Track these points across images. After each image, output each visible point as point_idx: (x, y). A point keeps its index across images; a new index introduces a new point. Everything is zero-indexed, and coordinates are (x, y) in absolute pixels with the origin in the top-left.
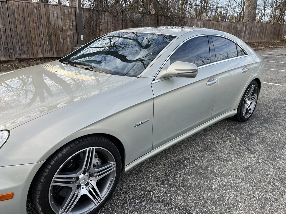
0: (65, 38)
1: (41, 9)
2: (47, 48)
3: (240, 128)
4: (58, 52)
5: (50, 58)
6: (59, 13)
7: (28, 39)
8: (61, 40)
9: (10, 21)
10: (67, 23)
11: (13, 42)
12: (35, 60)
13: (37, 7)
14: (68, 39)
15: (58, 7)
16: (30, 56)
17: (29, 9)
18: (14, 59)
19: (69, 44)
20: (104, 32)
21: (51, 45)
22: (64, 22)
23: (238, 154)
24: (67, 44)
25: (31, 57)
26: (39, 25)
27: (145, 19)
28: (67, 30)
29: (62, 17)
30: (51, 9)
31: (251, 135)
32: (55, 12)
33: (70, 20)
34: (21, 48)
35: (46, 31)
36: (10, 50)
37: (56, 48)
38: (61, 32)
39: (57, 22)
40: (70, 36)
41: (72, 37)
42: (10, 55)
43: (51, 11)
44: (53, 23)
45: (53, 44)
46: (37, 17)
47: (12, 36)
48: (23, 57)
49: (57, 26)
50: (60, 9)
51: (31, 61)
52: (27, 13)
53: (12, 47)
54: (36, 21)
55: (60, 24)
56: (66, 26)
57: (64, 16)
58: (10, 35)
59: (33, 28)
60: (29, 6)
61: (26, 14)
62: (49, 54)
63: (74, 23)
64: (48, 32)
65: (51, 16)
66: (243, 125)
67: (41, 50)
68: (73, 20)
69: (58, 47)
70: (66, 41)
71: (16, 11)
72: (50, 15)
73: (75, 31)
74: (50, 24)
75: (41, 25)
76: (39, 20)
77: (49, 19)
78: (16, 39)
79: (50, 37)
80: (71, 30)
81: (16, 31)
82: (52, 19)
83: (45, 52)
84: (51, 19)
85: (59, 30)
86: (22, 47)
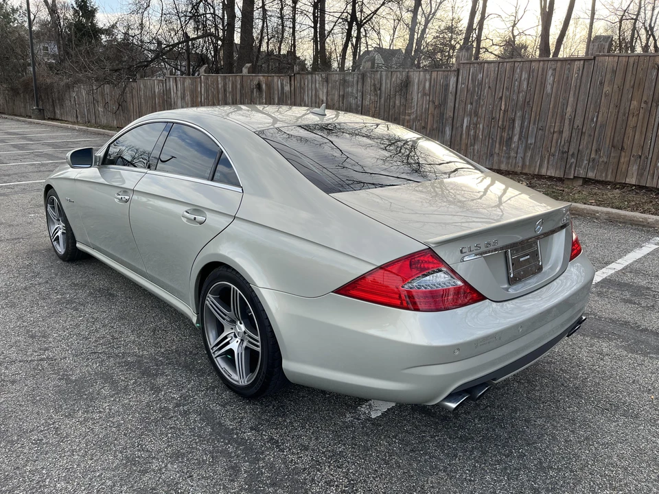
9: (590, 98)
11: (582, 143)
16: (606, 176)
18: (572, 177)
34: (593, 156)
36: (570, 157)
42: (568, 167)
47: (584, 130)
48: (591, 175)
53: (576, 152)
58: (580, 127)
67: (637, 167)
71: (608, 76)
78: (590, 135)
81: (595, 119)
86: (596, 155)
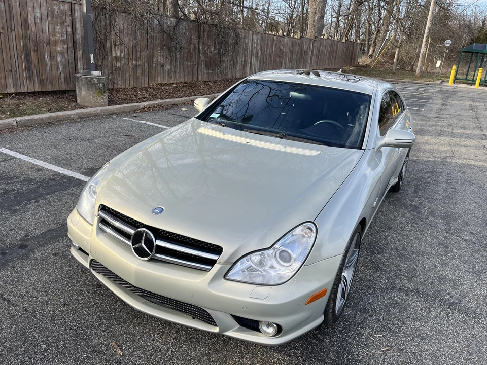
0: (54, 57)
1: (13, 3)
2: (23, 75)
4: (41, 82)
5: (28, 92)
6: (44, 12)
8: (48, 60)
10: (57, 30)
14: (59, 59)
19: (61, 67)
21: (29, 69)
22: (52, 29)
24: (57, 67)
28: (58, 43)
29: (49, 18)
32: (38, 10)
33: (62, 24)
35: (22, 43)
37: (38, 75)
38: (46, 45)
40: (62, 53)
41: (66, 56)
43: (30, 8)
44: (33, 29)
45: (33, 67)
46: (5, 18)
49: (39, 35)
50: (45, 5)
54: (3, 25)
55: (46, 31)
56: (55, 36)
57: (52, 18)
62: (26, 87)
63: (69, 30)
64: (25, 45)
65: (30, 16)
68: (68, 24)
69: (42, 73)
72: (29, 14)
73: (70, 45)
74: (28, 32)
75: (13, 32)
76: (9, 23)
77: (26, 21)
79: (28, 55)
80: (63, 42)
83: (19, 83)
84: (30, 21)
85: (44, 42)
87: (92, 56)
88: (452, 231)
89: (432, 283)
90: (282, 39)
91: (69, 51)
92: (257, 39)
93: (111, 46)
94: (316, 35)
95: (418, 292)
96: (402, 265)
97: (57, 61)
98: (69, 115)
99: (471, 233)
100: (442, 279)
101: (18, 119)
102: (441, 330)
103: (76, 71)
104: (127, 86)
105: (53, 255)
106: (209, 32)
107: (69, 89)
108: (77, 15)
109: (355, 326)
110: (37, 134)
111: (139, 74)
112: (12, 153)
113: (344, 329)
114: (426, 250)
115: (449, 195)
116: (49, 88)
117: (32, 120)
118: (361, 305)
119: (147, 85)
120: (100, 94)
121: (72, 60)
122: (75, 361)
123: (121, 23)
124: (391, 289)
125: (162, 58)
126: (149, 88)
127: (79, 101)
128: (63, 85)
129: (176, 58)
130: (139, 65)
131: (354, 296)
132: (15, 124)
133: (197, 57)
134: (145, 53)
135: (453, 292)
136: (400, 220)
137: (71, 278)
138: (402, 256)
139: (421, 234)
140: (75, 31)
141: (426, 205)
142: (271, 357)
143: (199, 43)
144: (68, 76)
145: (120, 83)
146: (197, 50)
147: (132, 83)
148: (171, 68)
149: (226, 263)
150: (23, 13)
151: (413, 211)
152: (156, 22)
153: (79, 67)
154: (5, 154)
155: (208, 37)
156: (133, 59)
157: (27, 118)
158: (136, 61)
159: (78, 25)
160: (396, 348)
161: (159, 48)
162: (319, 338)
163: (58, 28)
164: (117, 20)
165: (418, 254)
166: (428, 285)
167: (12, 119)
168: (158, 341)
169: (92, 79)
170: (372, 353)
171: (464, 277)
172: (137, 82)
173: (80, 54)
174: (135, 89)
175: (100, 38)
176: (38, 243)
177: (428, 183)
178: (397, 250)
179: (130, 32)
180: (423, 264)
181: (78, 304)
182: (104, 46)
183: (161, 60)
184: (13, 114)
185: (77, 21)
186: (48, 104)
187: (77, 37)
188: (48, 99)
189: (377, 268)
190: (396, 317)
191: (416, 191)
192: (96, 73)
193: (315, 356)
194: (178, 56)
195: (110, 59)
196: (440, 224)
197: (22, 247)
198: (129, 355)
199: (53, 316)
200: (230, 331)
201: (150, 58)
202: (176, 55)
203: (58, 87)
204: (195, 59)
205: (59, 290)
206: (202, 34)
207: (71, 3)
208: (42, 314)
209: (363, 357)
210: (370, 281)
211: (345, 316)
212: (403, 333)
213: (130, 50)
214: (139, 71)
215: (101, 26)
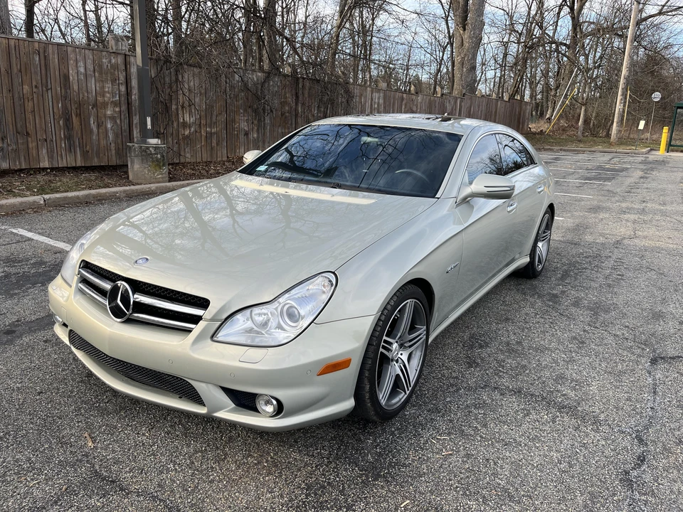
0: (102, 123)
1: (51, 56)
2: (61, 146)
3: (534, 288)
4: (85, 155)
5: (67, 167)
6: (90, 67)
7: (19, 126)
8: (94, 127)
10: (107, 90)
12: (31, 174)
13: (41, 51)
14: (109, 126)
15: (87, 51)
17: (22, 54)
19: (111, 135)
20: (188, 111)
21: (69, 138)
22: (100, 87)
23: (551, 323)
25: (23, 167)
26: (45, 92)
27: (271, 83)
28: (108, 105)
29: (97, 74)
30: (72, 56)
31: (556, 296)
32: (81, 64)
33: (114, 81)
35: (60, 105)
37: (81, 145)
38: (92, 108)
39: (84, 85)
40: (113, 118)
41: (118, 121)
43: (72, 62)
44: (76, 88)
49: (83, 95)
50: (91, 57)
51: (22, 175)
52: (17, 64)
54: (37, 83)
56: (104, 96)
57: (101, 73)
59: (30, 99)
60: (22, 47)
61: (15, 66)
62: (64, 160)
63: (123, 88)
64: (64, 107)
66: (535, 282)
68: (121, 82)
69: (86, 144)
70: (104, 130)
72: (70, 69)
73: (124, 108)
74: (68, 91)
75: (49, 91)
76: (44, 81)
77: (66, 78)
79: (68, 121)
80: (115, 104)
82: (73, 79)
84: (71, 78)
85: (89, 104)
87: (149, 119)
88: (598, 325)
89: (544, 383)
90: (414, 97)
91: (122, 116)
92: (379, 98)
93: (177, 109)
94: (464, 91)
95: (519, 392)
96: (509, 361)
97: (106, 127)
98: (114, 192)
99: (628, 327)
100: (560, 378)
101: (47, 197)
102: (536, 436)
103: (131, 140)
104: (198, 160)
105: (44, 341)
106: (310, 89)
107: (121, 164)
108: (134, 70)
109: (414, 427)
110: (69, 214)
111: (214, 144)
112: (30, 235)
113: (398, 429)
114: (550, 345)
115: (611, 283)
116: (96, 162)
117: (65, 198)
118: (432, 404)
119: (225, 159)
120: (157, 168)
121: (125, 127)
122: (33, 451)
123: (191, 80)
124: (482, 388)
125: (245, 123)
126: (227, 161)
127: (131, 178)
128: (114, 158)
129: (264, 124)
130: (214, 133)
131: (426, 394)
132: (42, 202)
133: (294, 122)
134: (223, 118)
135: (572, 394)
136: (527, 310)
137: (57, 366)
138: (513, 351)
139: (551, 327)
140: (131, 90)
141: (571, 294)
142: (287, 457)
143: (296, 104)
144: (121, 147)
145: (188, 155)
146: (294, 113)
147: (205, 155)
148: (258, 137)
149: (213, 320)
150: (62, 67)
151: (549, 300)
152: (237, 77)
153: (135, 136)
154: (21, 235)
155: (309, 96)
156: (206, 124)
157: (58, 195)
158: (210, 127)
159: (134, 83)
160: (463, 453)
161: (241, 111)
162: (360, 438)
163: (108, 86)
164: (186, 77)
165: (536, 350)
166: (538, 385)
167: (39, 197)
168: (144, 435)
169: (148, 148)
170: (428, 457)
171: (594, 377)
172: (211, 155)
173: (136, 120)
174: (208, 163)
175: (162, 99)
176: (29, 328)
177: (584, 268)
178: (508, 344)
179: (203, 91)
180: (539, 361)
181: (57, 394)
182: (167, 109)
183: (244, 126)
184: (42, 191)
185: (133, 77)
186: (90, 180)
187: (133, 97)
188: (93, 176)
189: (471, 363)
190: (476, 419)
191: (563, 278)
192: (154, 141)
193: (345, 458)
194: (268, 121)
195: (175, 125)
196: (583, 316)
197: (8, 332)
198: (101, 448)
199: (22, 404)
200: (221, 412)
201: (229, 125)
202: (265, 120)
203: (106, 161)
204: (291, 124)
205: (38, 378)
206: (301, 92)
207: (125, 55)
208: (9, 402)
209: (413, 461)
210: (457, 378)
211: (406, 415)
212: (481, 436)
213: (203, 114)
214: (214, 141)
215: (164, 84)
